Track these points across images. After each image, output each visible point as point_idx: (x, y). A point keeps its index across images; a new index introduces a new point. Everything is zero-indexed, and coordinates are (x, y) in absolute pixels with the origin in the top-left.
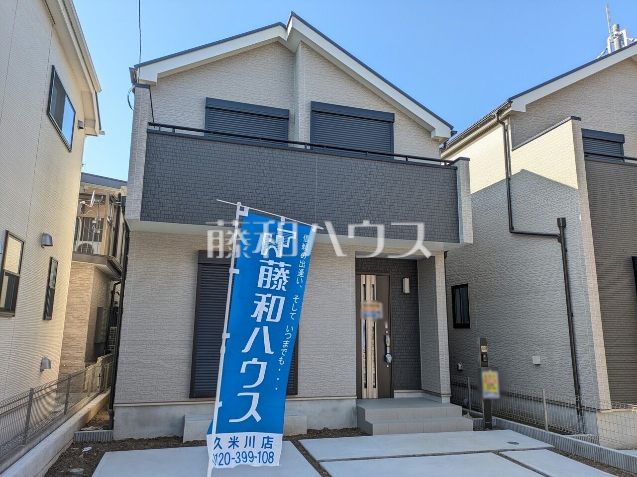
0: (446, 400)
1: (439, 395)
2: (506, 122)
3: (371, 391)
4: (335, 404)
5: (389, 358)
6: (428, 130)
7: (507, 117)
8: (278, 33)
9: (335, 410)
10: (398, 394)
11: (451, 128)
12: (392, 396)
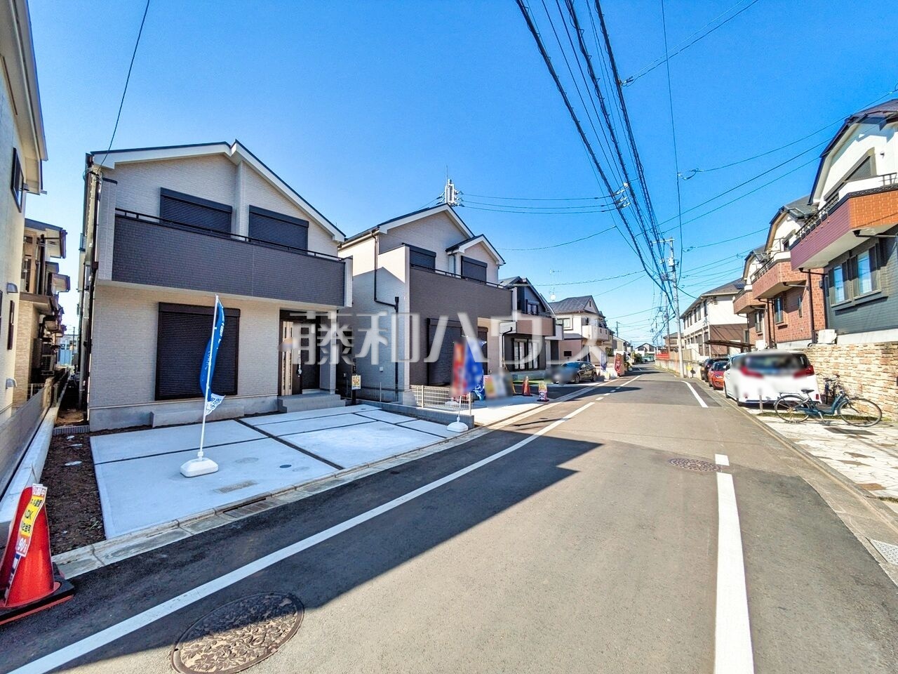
0: (332, 392)
1: (329, 390)
2: (376, 237)
3: (287, 391)
4: (263, 399)
5: (300, 371)
6: (331, 236)
7: (377, 234)
8: (223, 149)
9: (263, 402)
10: (304, 392)
11: (345, 236)
12: (301, 393)
